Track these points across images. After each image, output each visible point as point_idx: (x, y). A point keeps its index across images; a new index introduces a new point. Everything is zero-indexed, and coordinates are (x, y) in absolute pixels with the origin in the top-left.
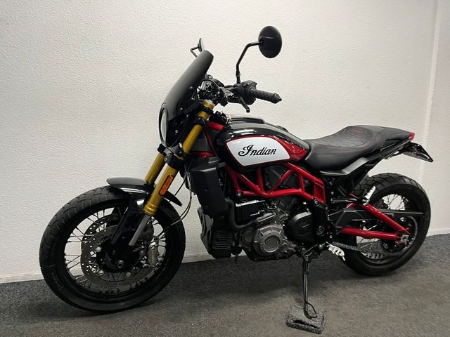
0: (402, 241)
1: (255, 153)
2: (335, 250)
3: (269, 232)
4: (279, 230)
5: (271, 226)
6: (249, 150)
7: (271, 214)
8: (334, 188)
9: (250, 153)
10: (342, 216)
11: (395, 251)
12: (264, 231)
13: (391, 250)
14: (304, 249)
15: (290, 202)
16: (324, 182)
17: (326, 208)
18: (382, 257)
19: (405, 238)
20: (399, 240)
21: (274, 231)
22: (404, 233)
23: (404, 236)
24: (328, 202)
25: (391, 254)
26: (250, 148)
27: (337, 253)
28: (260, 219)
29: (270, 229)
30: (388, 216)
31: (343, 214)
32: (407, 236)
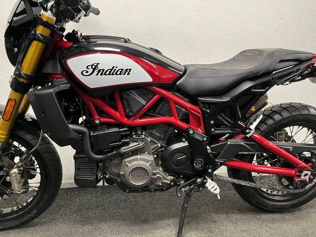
0: (302, 177)
1: (103, 72)
2: (212, 186)
3: (136, 163)
4: (147, 161)
5: (139, 157)
6: (94, 70)
7: (137, 143)
8: (213, 116)
9: (96, 72)
10: (225, 148)
11: (296, 188)
12: (129, 162)
13: (291, 187)
14: (182, 182)
15: (166, 132)
16: (201, 110)
17: (205, 139)
18: (280, 193)
19: (306, 175)
20: (300, 176)
21: (142, 162)
22: (305, 169)
23: (305, 172)
24: (207, 132)
25: (291, 191)
26: (95, 67)
27: (212, 190)
28: (124, 149)
29: (137, 160)
30: (285, 149)
31: (226, 146)
32: (309, 173)
